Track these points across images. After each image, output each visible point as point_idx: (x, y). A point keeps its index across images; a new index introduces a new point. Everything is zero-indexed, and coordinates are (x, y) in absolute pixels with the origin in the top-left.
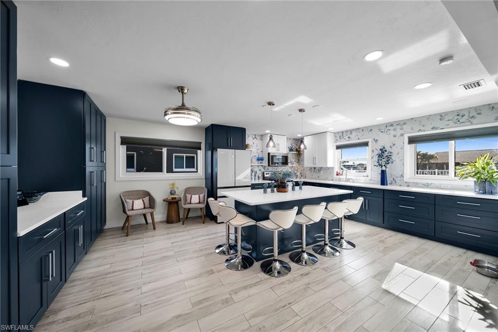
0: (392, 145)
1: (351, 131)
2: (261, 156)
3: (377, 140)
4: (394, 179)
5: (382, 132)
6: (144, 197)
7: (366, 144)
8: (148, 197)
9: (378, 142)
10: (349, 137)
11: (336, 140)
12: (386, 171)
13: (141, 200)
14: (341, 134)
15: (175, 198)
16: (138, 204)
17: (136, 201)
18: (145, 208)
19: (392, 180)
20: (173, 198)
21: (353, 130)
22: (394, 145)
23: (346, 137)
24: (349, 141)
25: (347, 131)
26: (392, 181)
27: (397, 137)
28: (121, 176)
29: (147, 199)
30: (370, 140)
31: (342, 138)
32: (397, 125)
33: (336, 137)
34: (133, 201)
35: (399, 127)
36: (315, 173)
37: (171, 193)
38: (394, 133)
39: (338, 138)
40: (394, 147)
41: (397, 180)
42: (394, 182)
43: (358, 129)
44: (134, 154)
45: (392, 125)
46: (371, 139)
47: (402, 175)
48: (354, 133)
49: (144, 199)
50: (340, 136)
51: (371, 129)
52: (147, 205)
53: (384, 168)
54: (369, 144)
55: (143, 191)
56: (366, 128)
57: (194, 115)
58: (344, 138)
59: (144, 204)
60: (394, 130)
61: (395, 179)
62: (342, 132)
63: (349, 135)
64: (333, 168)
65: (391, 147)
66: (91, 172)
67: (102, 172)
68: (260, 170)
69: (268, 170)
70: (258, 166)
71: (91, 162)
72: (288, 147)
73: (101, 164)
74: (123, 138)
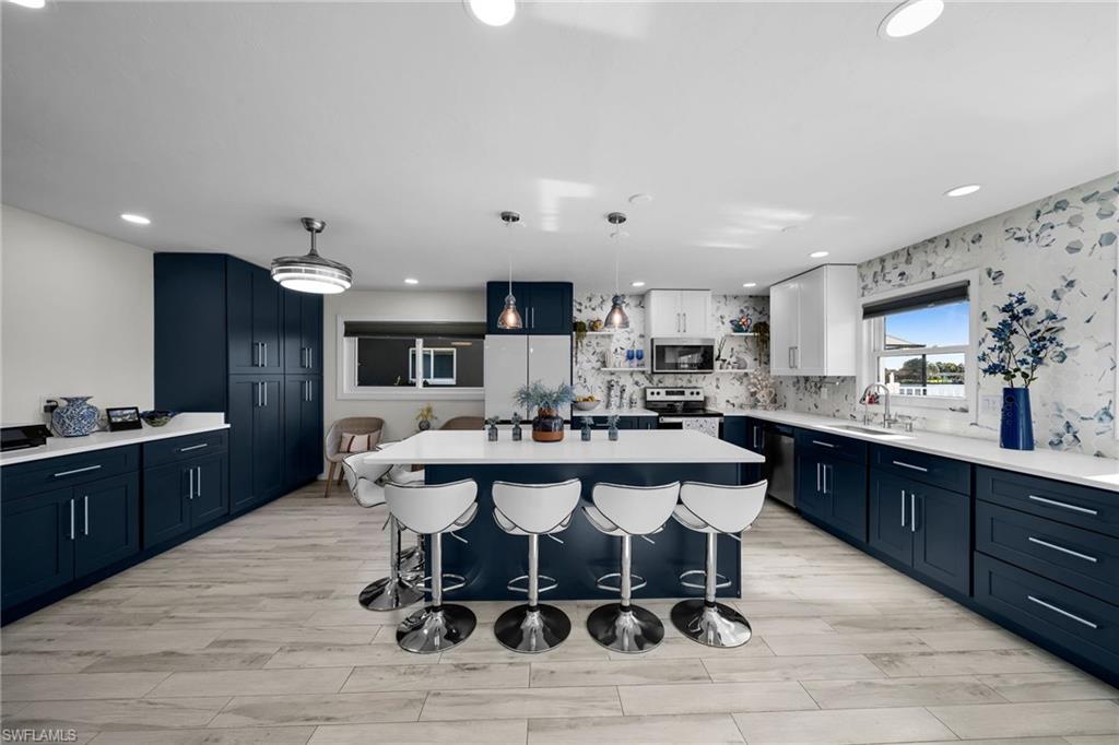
0: (1059, 284)
1: (909, 253)
2: (638, 347)
3: (1000, 273)
4: (1068, 426)
5: (1020, 239)
7: (958, 293)
9: (1004, 280)
10: (902, 274)
11: (864, 288)
12: (1026, 391)
13: (365, 437)
14: (878, 266)
16: (360, 443)
17: (359, 436)
18: (368, 450)
19: (1061, 429)
21: (915, 247)
22: (1071, 284)
23: (894, 276)
24: (901, 286)
25: (895, 255)
26: (1059, 435)
27: (1086, 249)
30: (972, 276)
31: (880, 278)
32: (1085, 200)
33: (862, 277)
34: (353, 437)
35: (1094, 207)
36: (807, 394)
38: (1073, 235)
39: (869, 281)
40: (1067, 296)
41: (1086, 430)
42: (1069, 437)
43: (931, 241)
44: (452, 352)
45: (1060, 206)
46: (976, 271)
47: (1106, 412)
48: (918, 258)
49: (371, 435)
50: (875, 273)
51: (976, 232)
53: (1018, 382)
54: (972, 290)
56: (959, 233)
58: (888, 278)
59: (369, 442)
60: (1070, 224)
61: (1076, 424)
62: (882, 260)
63: (903, 267)
64: (853, 379)
65: (1056, 295)
66: (254, 385)
67: (303, 383)
68: (637, 383)
69: (660, 385)
70: (632, 374)
71: (256, 368)
72: (731, 322)
73: (301, 371)
74: (347, 324)
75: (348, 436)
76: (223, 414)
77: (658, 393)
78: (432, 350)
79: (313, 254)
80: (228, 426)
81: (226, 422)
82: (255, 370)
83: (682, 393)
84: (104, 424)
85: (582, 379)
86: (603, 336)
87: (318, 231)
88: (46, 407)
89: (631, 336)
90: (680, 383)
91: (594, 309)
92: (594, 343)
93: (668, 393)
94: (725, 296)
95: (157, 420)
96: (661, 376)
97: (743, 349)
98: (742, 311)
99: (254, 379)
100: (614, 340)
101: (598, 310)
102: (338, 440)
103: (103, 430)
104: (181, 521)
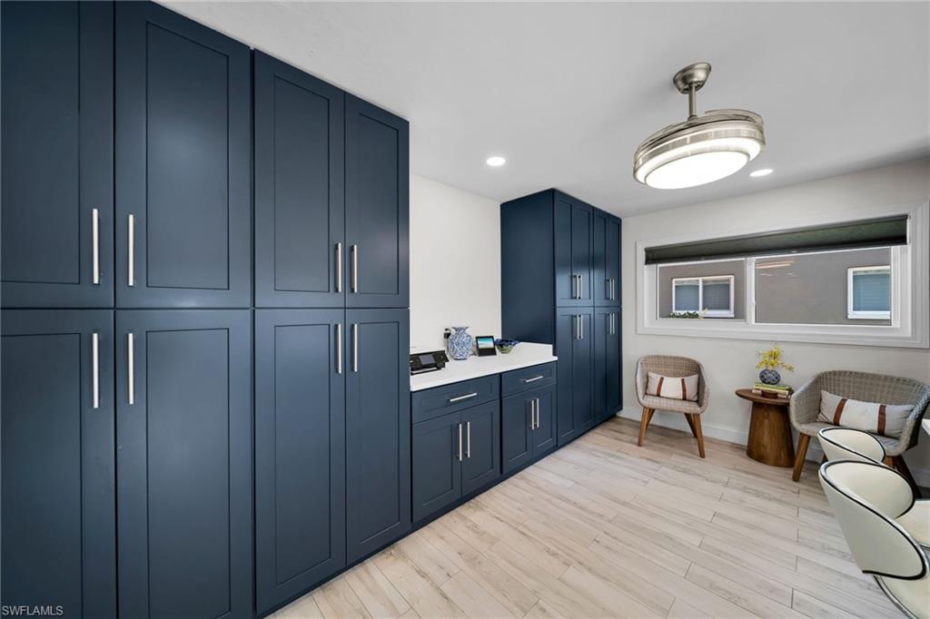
6: (689, 375)
8: (696, 376)
13: (679, 380)
15: (775, 395)
16: (672, 387)
17: (668, 379)
18: (684, 399)
20: (764, 394)
28: (646, 325)
29: (691, 381)
34: (662, 379)
37: (762, 377)
49: (686, 378)
52: (691, 393)
55: (690, 360)
57: (717, 135)
59: (684, 390)
66: (573, 317)
67: (607, 315)
71: (574, 300)
73: (606, 303)
74: (648, 251)
75: (655, 378)
76: (551, 346)
78: (700, 279)
80: (556, 358)
81: (554, 354)
82: (573, 302)
84: (475, 349)
88: (445, 334)
95: (505, 347)
99: (573, 312)
102: (646, 380)
103: (474, 354)
104: (526, 450)
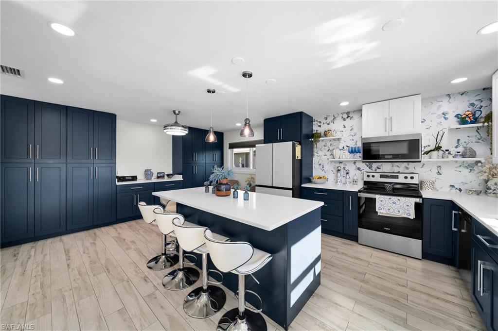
66: (193, 166)
67: (213, 166)
68: (359, 169)
69: (378, 170)
70: (355, 163)
71: (193, 161)
72: (457, 116)
74: (230, 144)
76: (182, 176)
77: (373, 176)
79: (176, 122)
80: (182, 179)
83: (397, 177)
85: (321, 166)
86: (334, 140)
87: (178, 114)
89: (354, 138)
90: (396, 170)
91: (328, 124)
92: (328, 144)
93: (382, 176)
94: (449, 95)
95: (169, 176)
96: (380, 164)
97: (474, 139)
98: (472, 105)
100: (342, 141)
101: (331, 124)
